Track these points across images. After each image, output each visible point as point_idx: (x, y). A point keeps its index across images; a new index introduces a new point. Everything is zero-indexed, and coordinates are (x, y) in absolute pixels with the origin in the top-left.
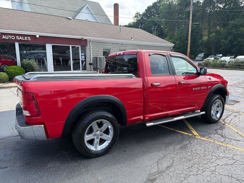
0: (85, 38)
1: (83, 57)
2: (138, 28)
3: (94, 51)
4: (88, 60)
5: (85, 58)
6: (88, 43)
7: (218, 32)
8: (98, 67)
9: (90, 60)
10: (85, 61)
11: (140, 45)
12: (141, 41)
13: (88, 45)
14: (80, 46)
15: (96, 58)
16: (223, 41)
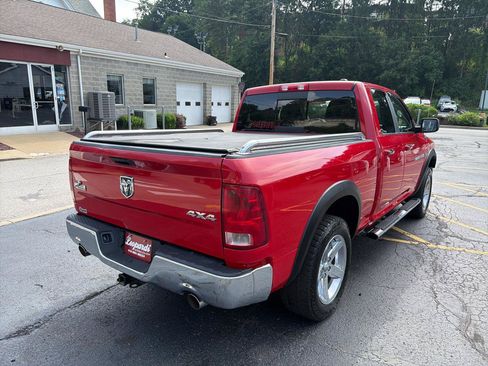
0: (66, 46)
1: (62, 92)
2: (167, 33)
3: (86, 78)
4: (73, 98)
5: (67, 96)
6: (73, 59)
7: (301, 53)
8: (101, 116)
9: (78, 99)
10: (67, 101)
11: (183, 70)
12: (184, 61)
13: (73, 65)
14: (52, 67)
15: (95, 95)
16: (313, 69)
